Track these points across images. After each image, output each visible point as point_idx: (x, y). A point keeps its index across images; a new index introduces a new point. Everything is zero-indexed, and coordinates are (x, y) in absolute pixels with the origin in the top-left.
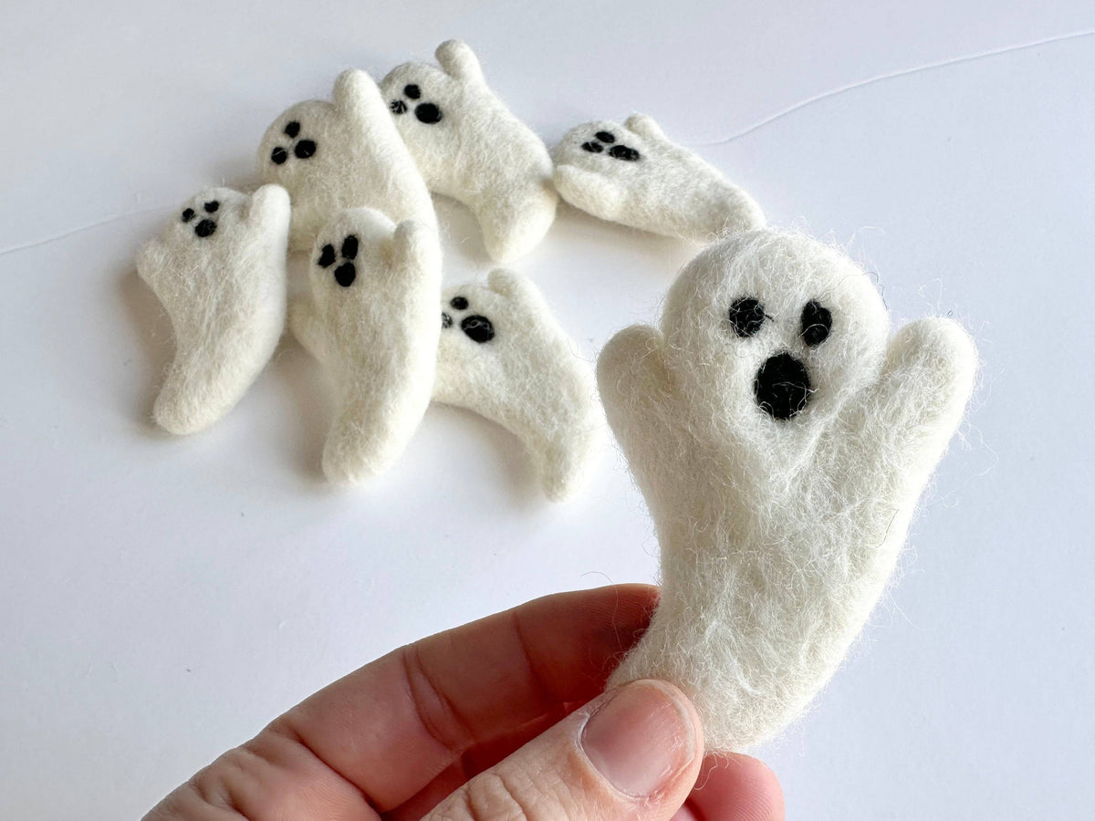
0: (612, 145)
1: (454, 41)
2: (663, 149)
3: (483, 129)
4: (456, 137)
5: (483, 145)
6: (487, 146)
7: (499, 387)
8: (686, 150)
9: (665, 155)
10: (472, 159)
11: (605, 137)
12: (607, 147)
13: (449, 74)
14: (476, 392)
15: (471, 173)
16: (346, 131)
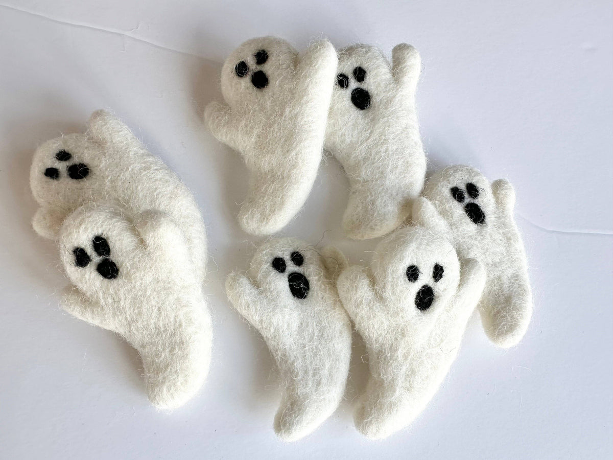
0: (472, 201)
1: (413, 48)
2: (504, 225)
3: (392, 136)
4: (369, 131)
5: (383, 149)
6: (386, 150)
7: (288, 336)
8: (519, 235)
9: (501, 231)
10: (371, 154)
11: (472, 190)
12: (468, 199)
13: (394, 75)
14: (272, 330)
15: (364, 164)
16: (291, 91)
